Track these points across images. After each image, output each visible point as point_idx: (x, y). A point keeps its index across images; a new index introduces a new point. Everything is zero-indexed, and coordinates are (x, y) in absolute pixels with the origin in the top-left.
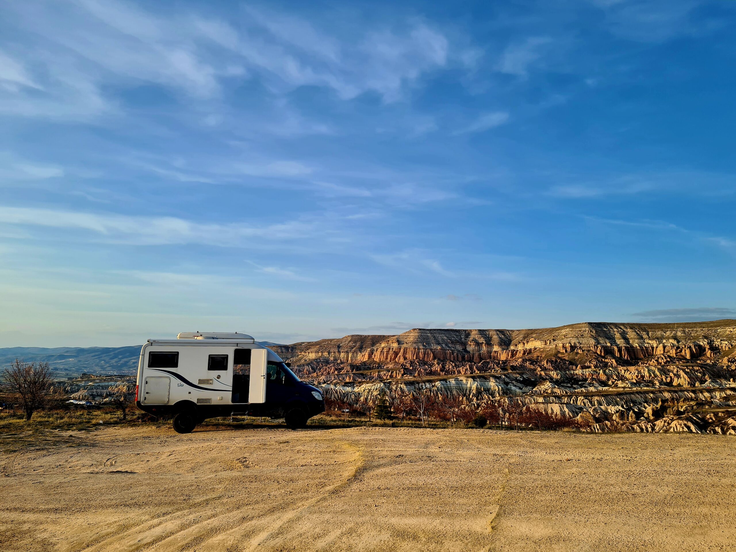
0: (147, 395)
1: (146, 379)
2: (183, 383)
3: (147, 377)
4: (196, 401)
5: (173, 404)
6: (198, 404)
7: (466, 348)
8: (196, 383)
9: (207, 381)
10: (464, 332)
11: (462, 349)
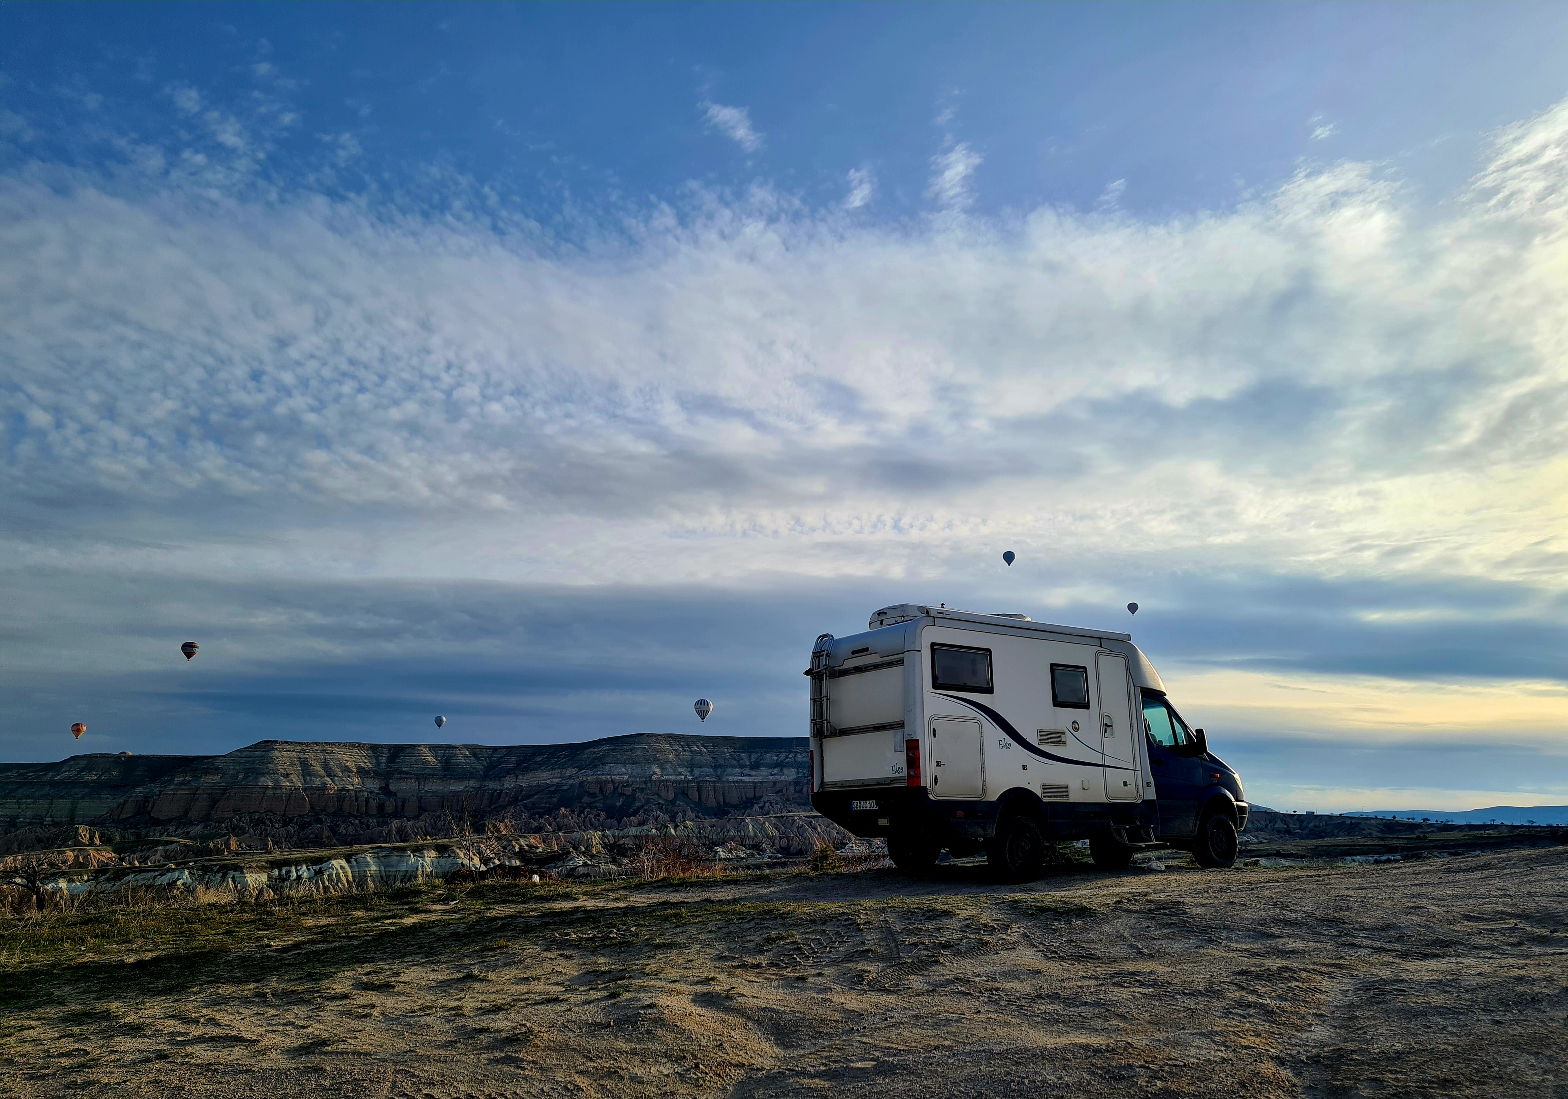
0: (937, 771)
1: (930, 721)
2: (1009, 740)
3: (934, 716)
4: (1038, 792)
5: (995, 799)
6: (1045, 800)
7: (387, 785)
8: (1033, 740)
9: (1056, 737)
10: (385, 751)
11: (378, 787)
